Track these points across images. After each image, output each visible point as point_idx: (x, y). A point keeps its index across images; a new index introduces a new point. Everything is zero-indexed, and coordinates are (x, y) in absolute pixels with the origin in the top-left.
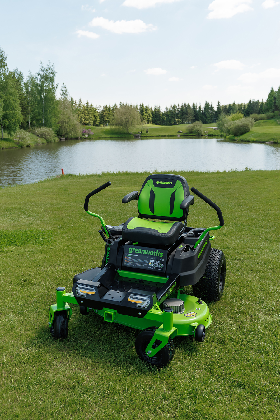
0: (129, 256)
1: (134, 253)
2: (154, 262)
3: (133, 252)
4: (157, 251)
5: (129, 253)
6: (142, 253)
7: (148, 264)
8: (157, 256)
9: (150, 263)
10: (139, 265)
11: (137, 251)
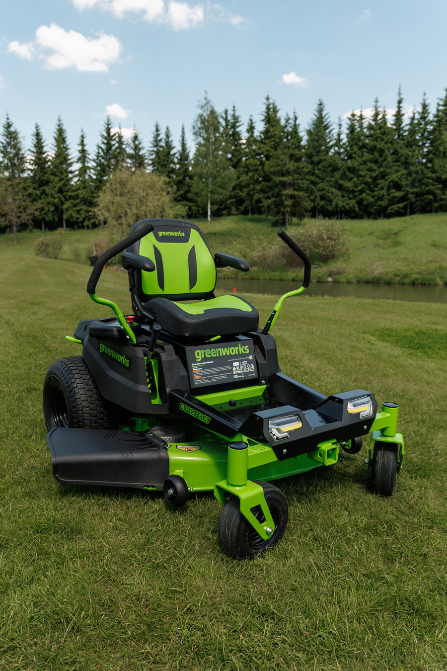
0: (198, 367)
1: (205, 359)
3: (203, 357)
4: (240, 345)
5: (197, 360)
6: (218, 355)
7: (232, 371)
8: (241, 353)
9: (234, 369)
10: (220, 378)
11: (209, 353)
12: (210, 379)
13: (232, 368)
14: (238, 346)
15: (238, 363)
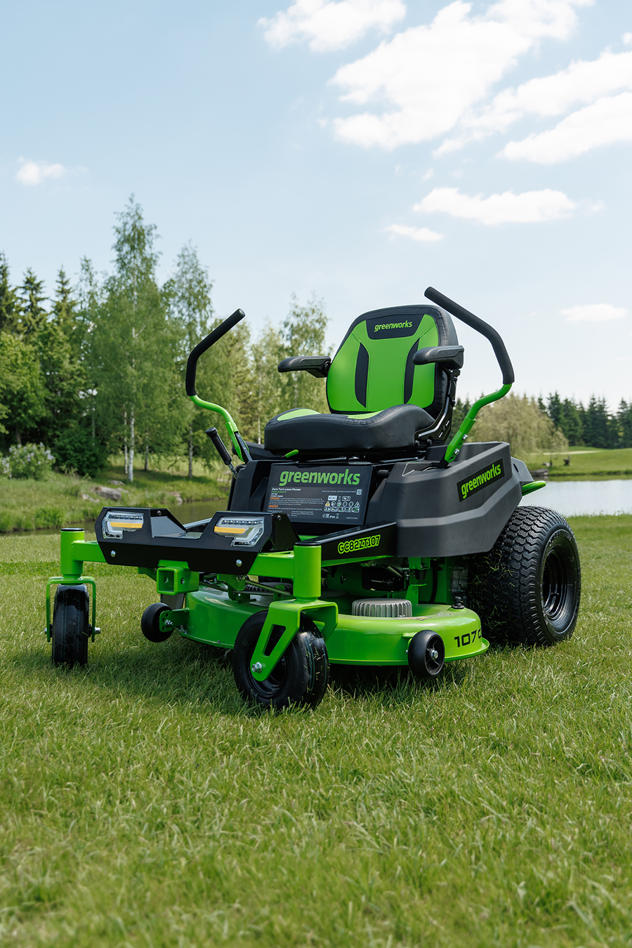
2: (337, 501)
3: (289, 481)
4: (347, 470)
5: (281, 485)
6: (310, 482)
7: (323, 506)
9: (327, 505)
11: (299, 477)
13: (325, 503)
14: (344, 472)
15: (336, 497)
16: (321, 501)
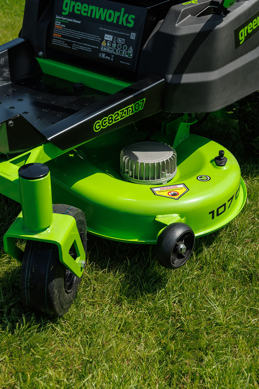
0: (62, 23)
1: (72, 15)
2: (112, 42)
3: (71, 11)
4: (123, 9)
5: (64, 13)
6: (89, 15)
7: (99, 45)
8: (120, 23)
9: (104, 44)
10: (82, 48)
11: (79, 8)
12: (70, 44)
13: (102, 41)
14: (120, 11)
15: (111, 37)
16: (98, 39)
